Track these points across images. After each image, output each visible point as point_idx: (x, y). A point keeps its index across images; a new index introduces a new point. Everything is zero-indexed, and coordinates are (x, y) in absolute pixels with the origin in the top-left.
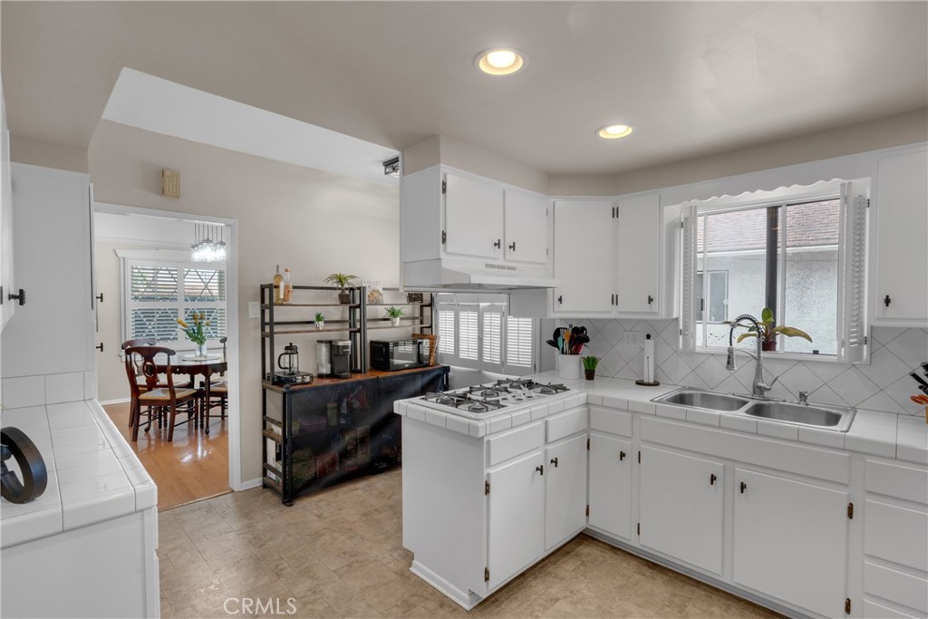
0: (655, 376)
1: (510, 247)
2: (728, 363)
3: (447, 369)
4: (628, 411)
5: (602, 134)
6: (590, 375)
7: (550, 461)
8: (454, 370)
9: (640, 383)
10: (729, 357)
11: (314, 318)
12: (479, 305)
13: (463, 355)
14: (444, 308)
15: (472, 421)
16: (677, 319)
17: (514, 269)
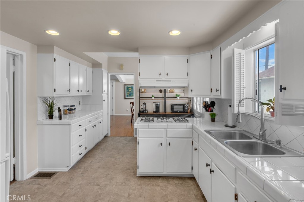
1: (167, 74)
6: (213, 120)
7: (168, 143)
11: (151, 96)
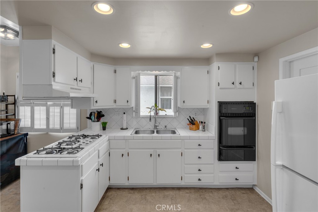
0: (127, 126)
1: (80, 81)
2: (150, 120)
3: (27, 134)
4: (124, 139)
5: (120, 45)
6: (104, 128)
7: (100, 165)
8: (31, 135)
9: (122, 129)
10: (150, 118)
12: (47, 103)
13: (36, 127)
14: (23, 105)
15: (74, 158)
16: (133, 107)
17: (80, 90)
